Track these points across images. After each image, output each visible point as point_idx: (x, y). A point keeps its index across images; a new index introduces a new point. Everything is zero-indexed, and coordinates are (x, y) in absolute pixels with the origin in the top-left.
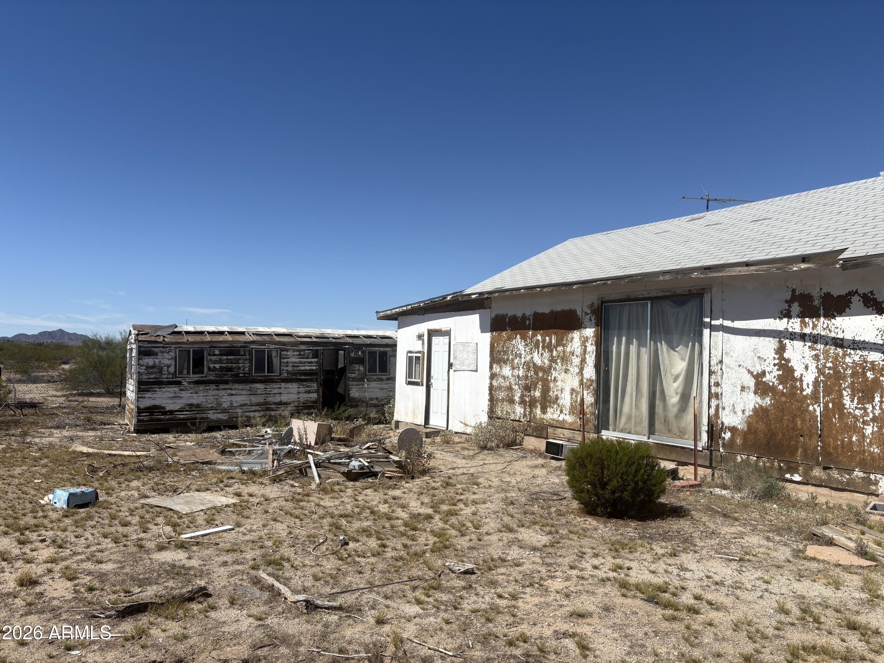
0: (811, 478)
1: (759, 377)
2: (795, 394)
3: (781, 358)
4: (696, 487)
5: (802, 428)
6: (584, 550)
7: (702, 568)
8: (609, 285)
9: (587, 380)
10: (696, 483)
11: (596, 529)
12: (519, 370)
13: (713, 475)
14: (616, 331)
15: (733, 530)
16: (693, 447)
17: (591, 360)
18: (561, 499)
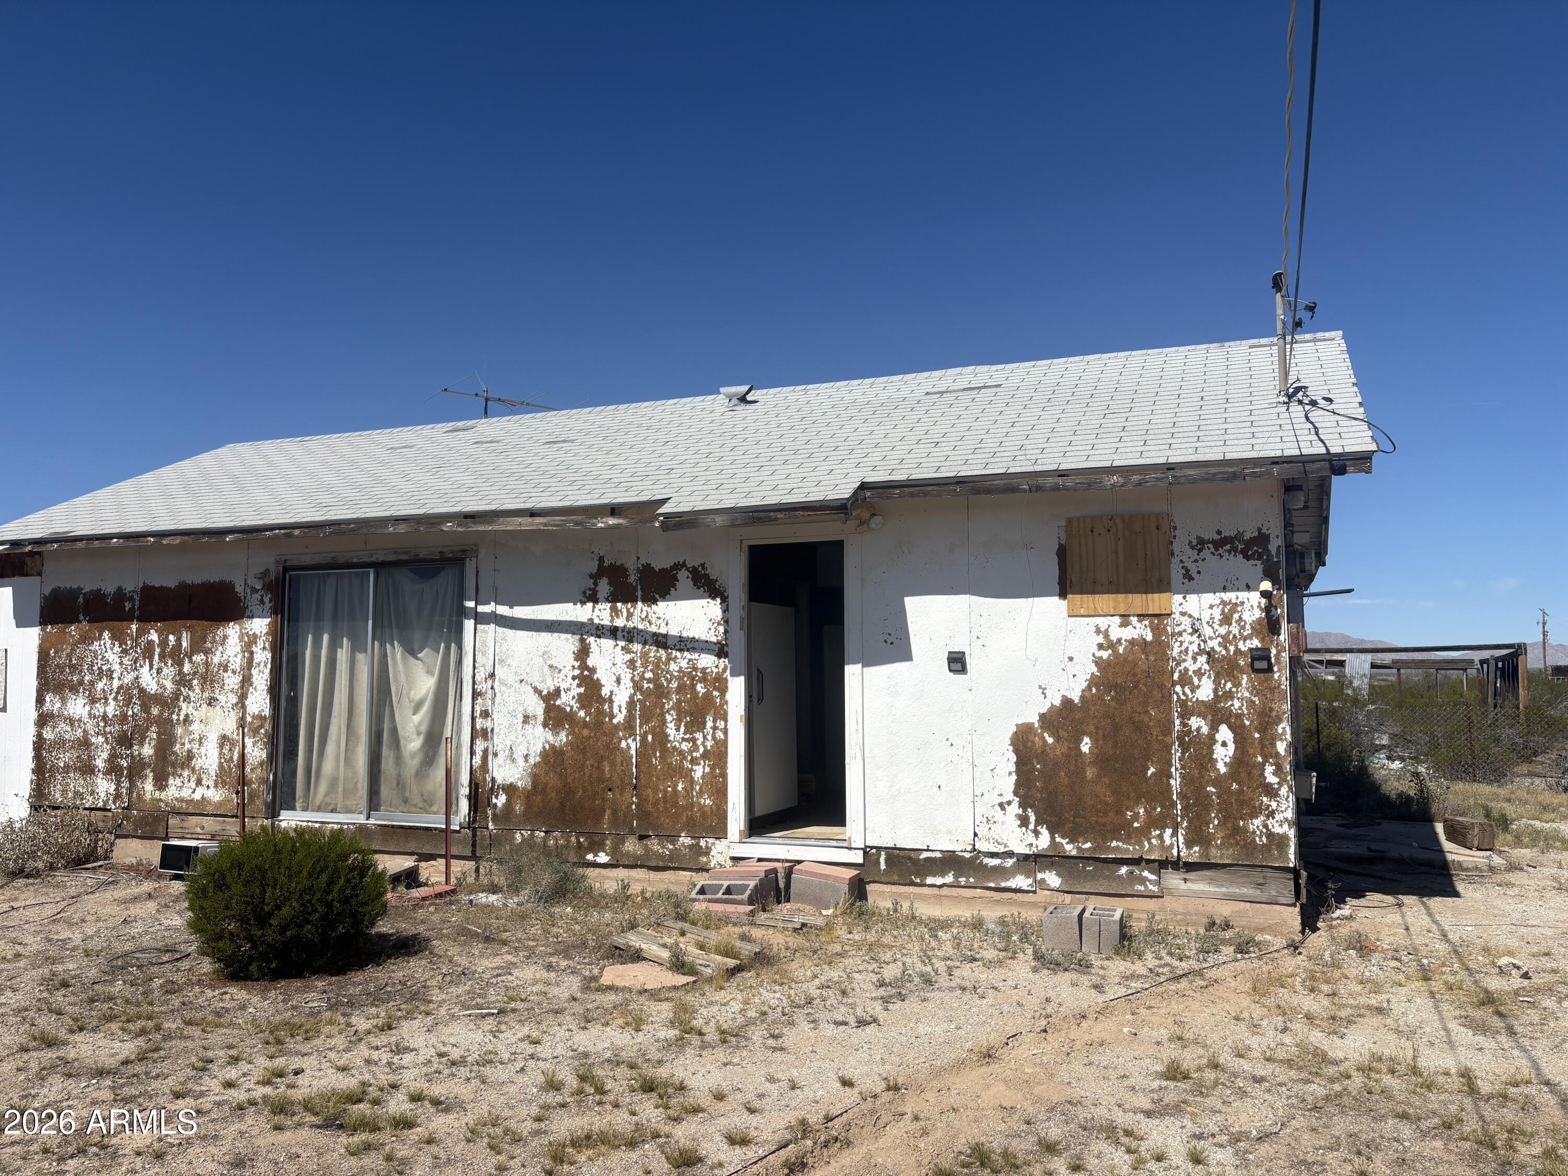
0: (623, 855)
1: (550, 698)
2: (602, 723)
3: (584, 666)
4: (445, 896)
5: (611, 778)
6: (210, 1054)
7: (433, 1040)
8: (297, 537)
9: (254, 717)
10: (448, 888)
11: (243, 1007)
12: (106, 703)
13: (477, 871)
14: (312, 623)
15: (498, 961)
16: (444, 826)
17: (261, 679)
18: (178, 960)
